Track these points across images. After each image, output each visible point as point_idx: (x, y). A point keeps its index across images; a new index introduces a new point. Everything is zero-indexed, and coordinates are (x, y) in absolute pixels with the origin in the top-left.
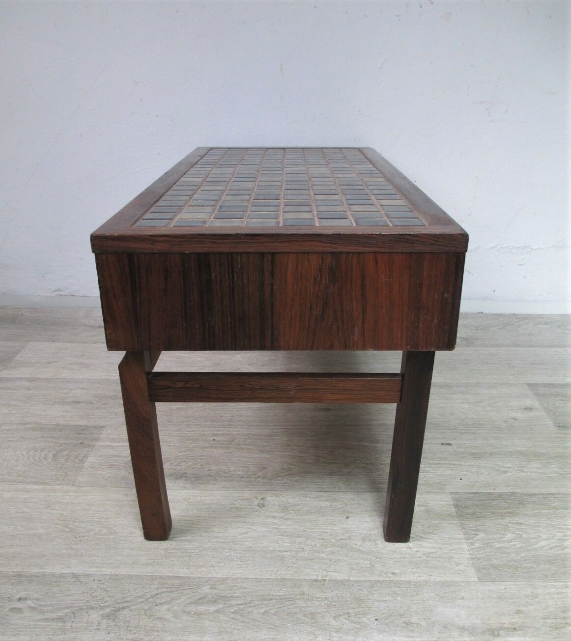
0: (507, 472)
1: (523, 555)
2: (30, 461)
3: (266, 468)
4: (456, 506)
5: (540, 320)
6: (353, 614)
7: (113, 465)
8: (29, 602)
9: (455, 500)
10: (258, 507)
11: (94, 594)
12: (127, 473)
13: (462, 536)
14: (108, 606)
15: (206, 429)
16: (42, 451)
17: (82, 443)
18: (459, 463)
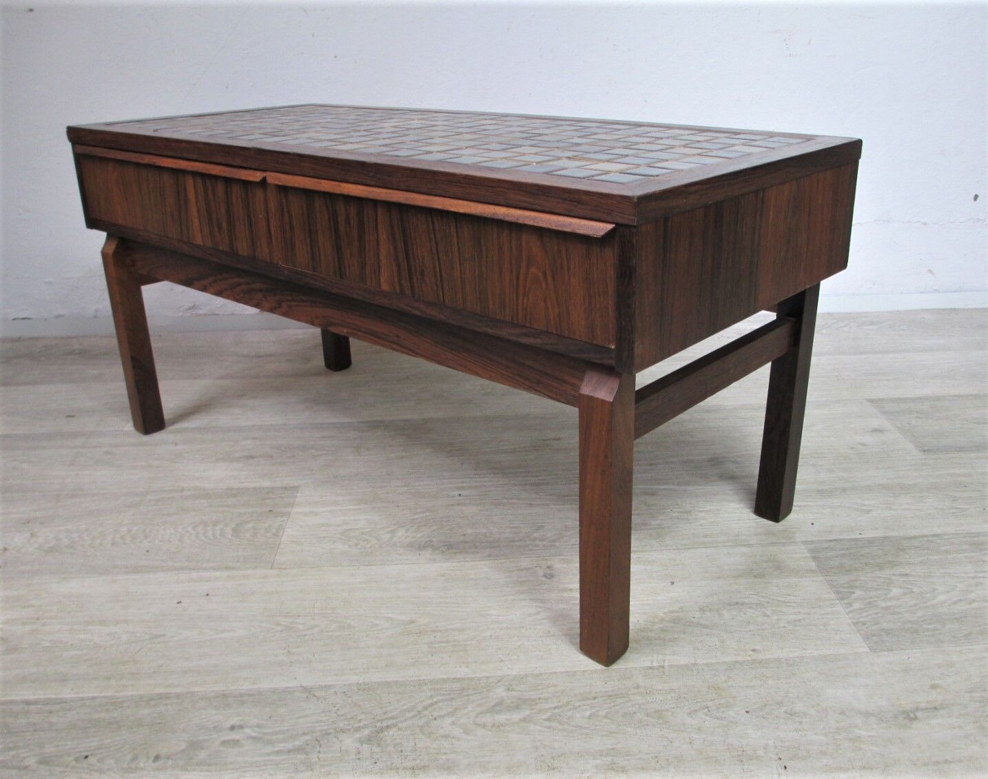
0: (871, 511)
1: (920, 613)
2: (201, 540)
3: (543, 526)
4: (814, 558)
5: (864, 319)
6: (714, 708)
7: (324, 537)
8: (247, 731)
9: (810, 551)
10: (544, 579)
11: (340, 713)
12: (347, 546)
13: (833, 596)
14: (365, 727)
15: (444, 481)
16: (215, 525)
17: (271, 511)
18: (805, 504)
